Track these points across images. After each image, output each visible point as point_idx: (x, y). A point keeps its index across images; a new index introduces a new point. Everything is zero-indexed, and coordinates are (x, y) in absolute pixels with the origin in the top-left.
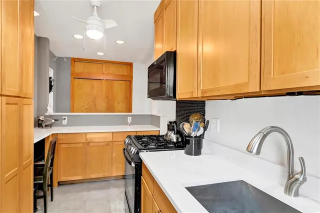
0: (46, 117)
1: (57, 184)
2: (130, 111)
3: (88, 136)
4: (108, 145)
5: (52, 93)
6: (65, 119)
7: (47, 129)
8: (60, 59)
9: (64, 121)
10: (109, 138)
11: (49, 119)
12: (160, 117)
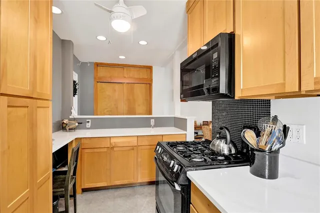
0: (70, 120)
1: (81, 191)
2: (150, 113)
3: (113, 140)
4: (133, 149)
5: (76, 96)
6: (88, 122)
7: (71, 133)
8: (84, 64)
9: (87, 124)
10: (134, 142)
11: (73, 122)
12: (186, 119)
